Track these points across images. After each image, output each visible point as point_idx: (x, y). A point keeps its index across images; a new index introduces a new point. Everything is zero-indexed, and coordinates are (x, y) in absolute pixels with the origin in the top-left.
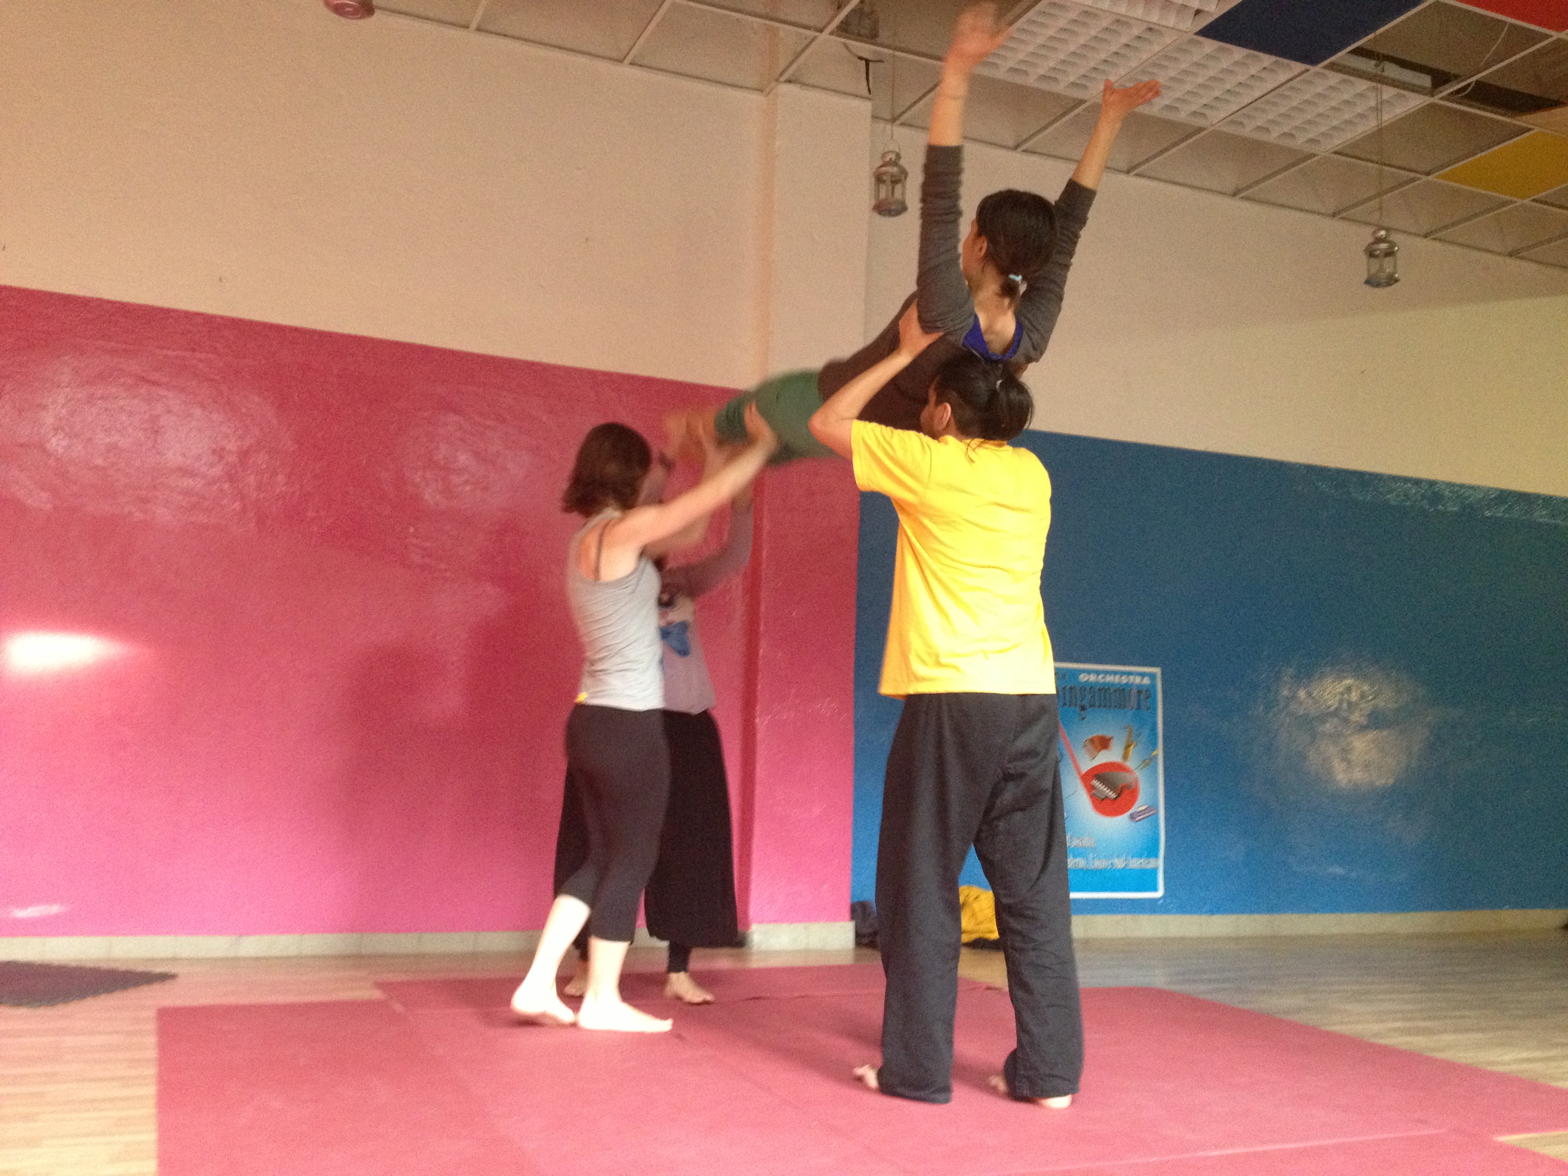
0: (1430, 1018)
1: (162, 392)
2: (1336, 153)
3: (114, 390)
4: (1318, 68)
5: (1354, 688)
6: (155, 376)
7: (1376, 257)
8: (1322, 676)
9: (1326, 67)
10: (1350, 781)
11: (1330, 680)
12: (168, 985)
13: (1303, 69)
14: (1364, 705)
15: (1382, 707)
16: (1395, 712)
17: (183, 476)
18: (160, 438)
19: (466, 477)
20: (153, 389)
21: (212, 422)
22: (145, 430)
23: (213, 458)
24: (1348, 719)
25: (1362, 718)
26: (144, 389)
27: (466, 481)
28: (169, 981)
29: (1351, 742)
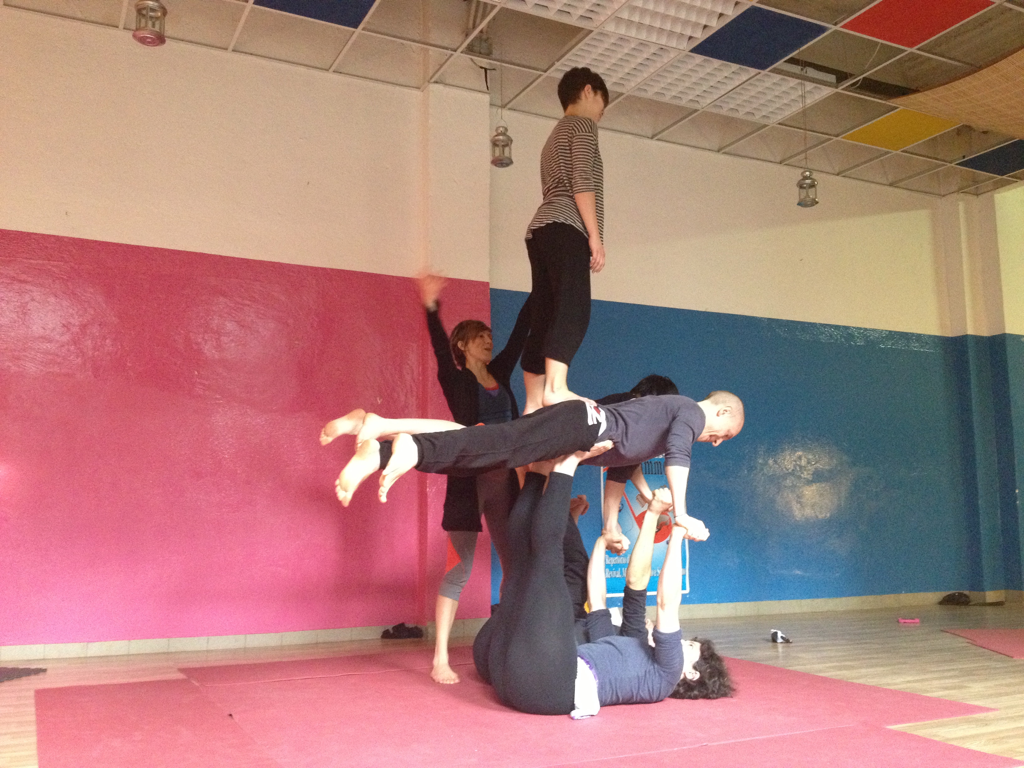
1: (28, 287)
2: (779, 124)
4: (766, 72)
5: (803, 458)
6: (23, 277)
7: (804, 188)
8: (783, 450)
9: (769, 71)
10: (803, 515)
11: (788, 453)
12: (41, 676)
13: (757, 72)
14: (810, 468)
15: (821, 468)
16: (830, 471)
17: (44, 342)
18: (27, 317)
19: (231, 338)
20: (23, 285)
21: (62, 306)
22: (17, 312)
23: (63, 329)
24: (800, 476)
25: (809, 476)
26: (16, 286)
27: (232, 341)
28: (41, 674)
29: (803, 492)
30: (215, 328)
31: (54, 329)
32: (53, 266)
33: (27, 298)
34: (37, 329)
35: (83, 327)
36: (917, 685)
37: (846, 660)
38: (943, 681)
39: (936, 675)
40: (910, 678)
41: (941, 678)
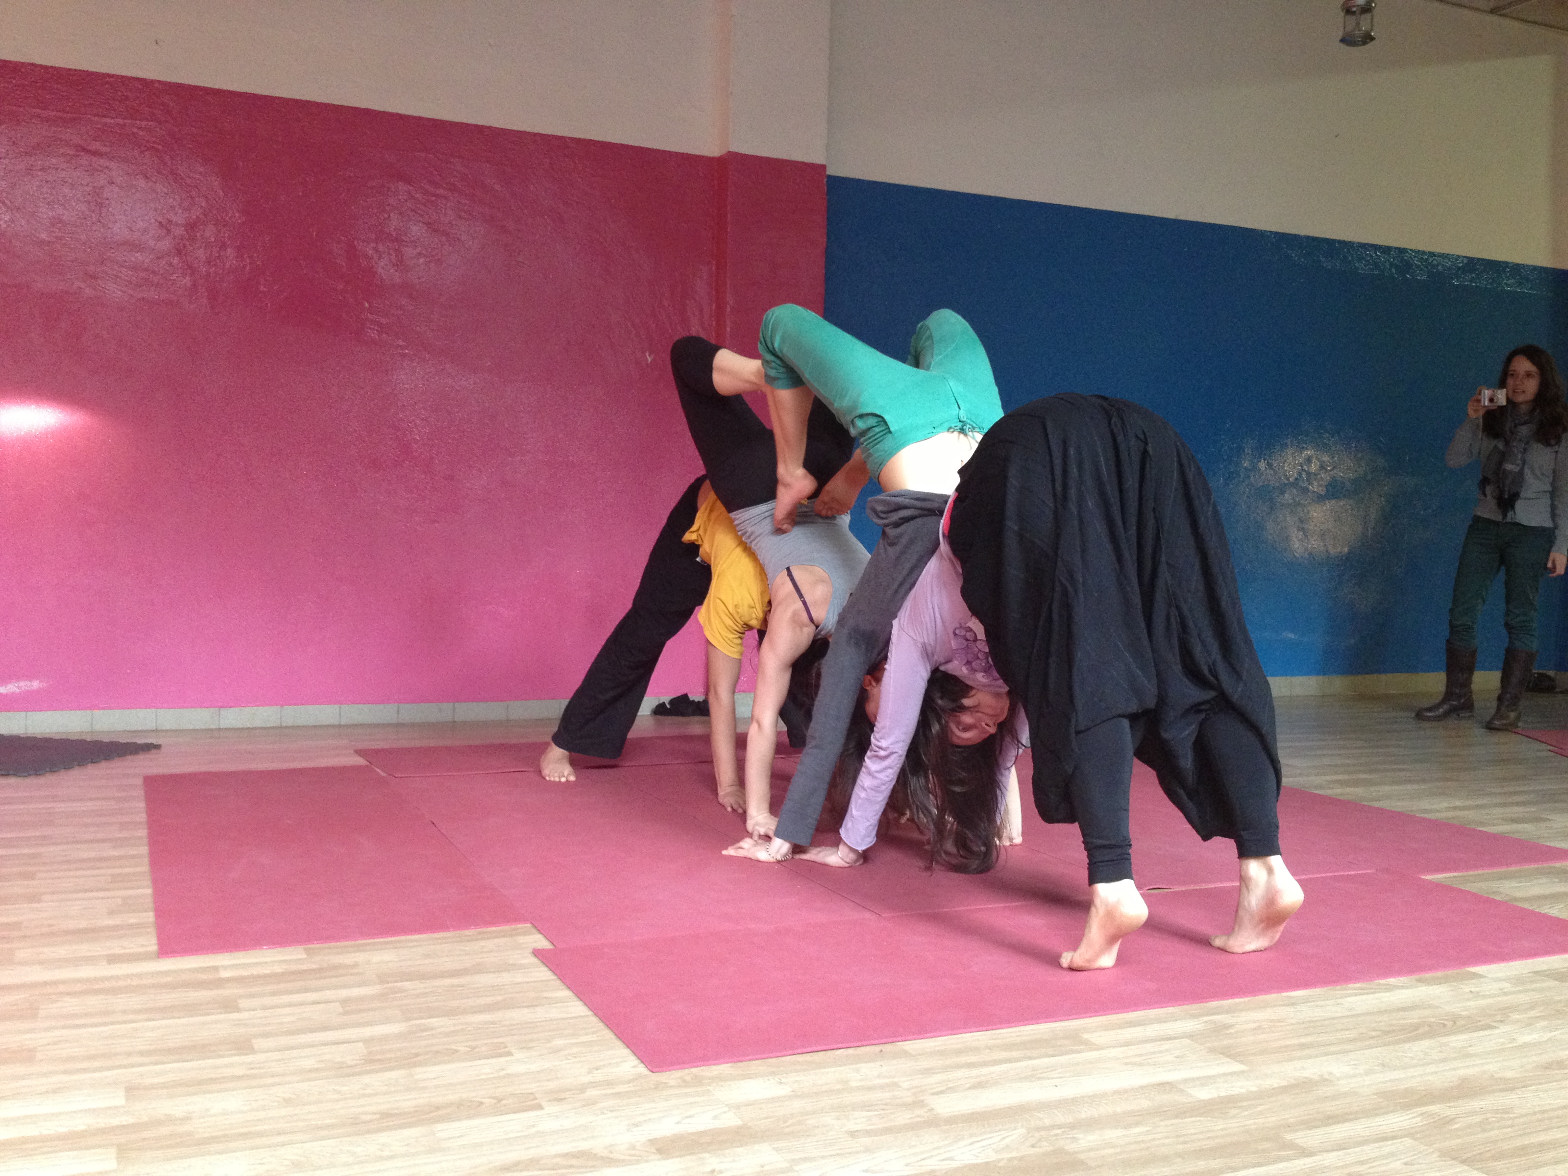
0: (1371, 771)
1: (103, 162)
3: (54, 161)
5: (1314, 460)
6: (96, 146)
7: (1354, 13)
8: (1284, 446)
10: (1306, 550)
11: (1290, 451)
12: (153, 754)
14: (1323, 476)
15: (1342, 477)
16: (1354, 481)
17: (131, 250)
18: (104, 210)
19: (419, 250)
20: (94, 159)
21: (157, 193)
22: (89, 202)
23: (160, 231)
24: (1308, 490)
25: (1320, 488)
26: (85, 160)
27: (420, 254)
28: (154, 751)
29: (1308, 512)
30: (394, 234)
31: (145, 231)
32: (140, 128)
33: (101, 180)
34: (119, 230)
35: (191, 226)
36: (1471, 815)
37: (1360, 772)
38: (1508, 810)
39: (1498, 800)
40: (1458, 803)
41: (1504, 805)
